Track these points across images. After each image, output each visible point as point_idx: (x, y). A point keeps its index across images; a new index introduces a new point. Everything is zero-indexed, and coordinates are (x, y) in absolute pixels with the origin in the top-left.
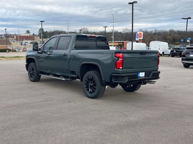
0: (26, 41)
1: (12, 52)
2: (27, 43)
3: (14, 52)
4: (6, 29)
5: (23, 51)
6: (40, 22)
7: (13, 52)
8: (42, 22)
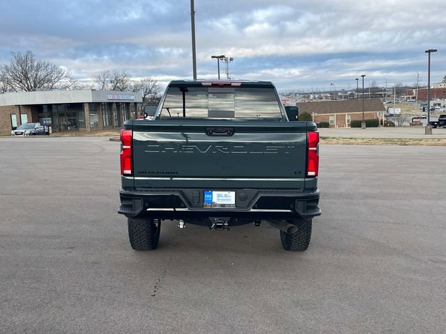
0: (438, 101)
1: (385, 126)
2: (439, 105)
3: (390, 126)
4: (363, 76)
5: (412, 125)
6: (426, 52)
7: (387, 126)
8: (429, 52)
